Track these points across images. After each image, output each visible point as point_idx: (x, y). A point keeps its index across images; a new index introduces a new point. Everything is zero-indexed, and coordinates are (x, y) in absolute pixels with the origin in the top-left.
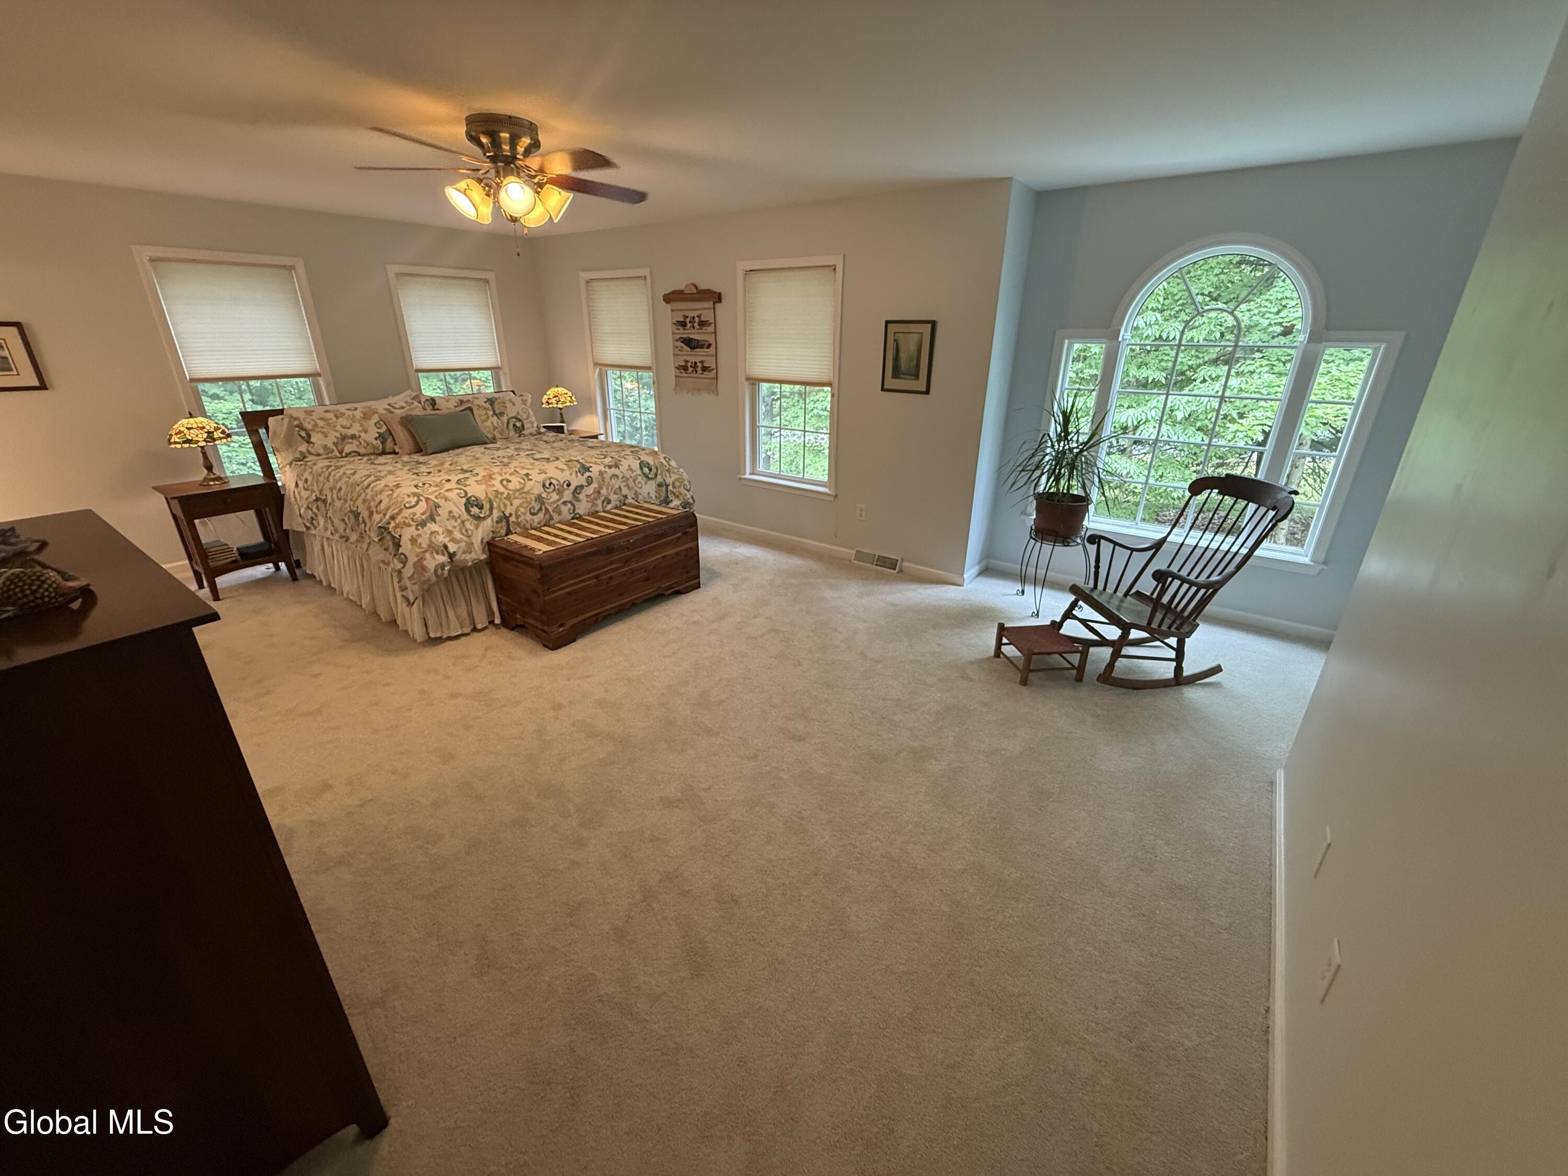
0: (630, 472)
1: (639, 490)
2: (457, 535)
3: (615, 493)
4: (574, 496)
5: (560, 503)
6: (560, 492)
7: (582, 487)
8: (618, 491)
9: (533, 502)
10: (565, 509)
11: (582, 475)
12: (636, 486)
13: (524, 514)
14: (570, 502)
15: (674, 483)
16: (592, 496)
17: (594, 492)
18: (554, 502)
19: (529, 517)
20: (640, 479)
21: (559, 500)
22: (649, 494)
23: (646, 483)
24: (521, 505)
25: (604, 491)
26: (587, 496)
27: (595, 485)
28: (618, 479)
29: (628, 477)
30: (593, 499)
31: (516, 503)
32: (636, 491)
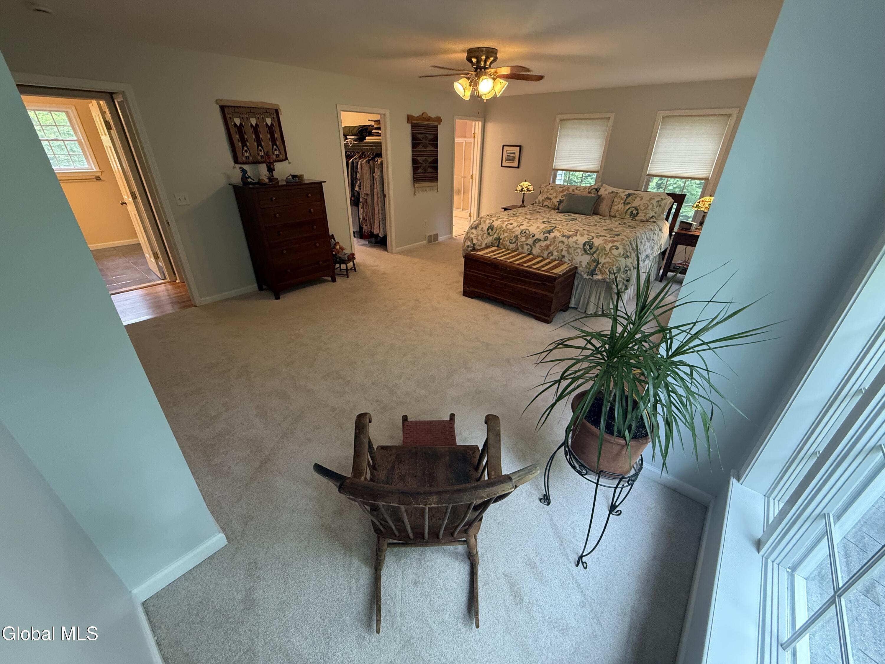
0: (574, 244)
1: (575, 257)
2: (480, 238)
3: (557, 252)
4: (534, 243)
5: (524, 243)
6: (527, 238)
7: (540, 240)
8: (560, 251)
9: (513, 238)
10: (526, 247)
11: (543, 234)
12: (574, 253)
13: (507, 241)
14: (530, 245)
15: (604, 264)
16: (543, 247)
17: (545, 246)
18: (522, 242)
19: (508, 243)
20: (579, 250)
21: (524, 242)
22: (581, 262)
23: (582, 255)
24: (507, 237)
25: (551, 248)
26: (540, 246)
27: (548, 242)
28: (564, 244)
29: (571, 246)
30: (543, 249)
31: (506, 234)
32: (573, 257)
